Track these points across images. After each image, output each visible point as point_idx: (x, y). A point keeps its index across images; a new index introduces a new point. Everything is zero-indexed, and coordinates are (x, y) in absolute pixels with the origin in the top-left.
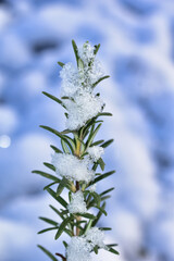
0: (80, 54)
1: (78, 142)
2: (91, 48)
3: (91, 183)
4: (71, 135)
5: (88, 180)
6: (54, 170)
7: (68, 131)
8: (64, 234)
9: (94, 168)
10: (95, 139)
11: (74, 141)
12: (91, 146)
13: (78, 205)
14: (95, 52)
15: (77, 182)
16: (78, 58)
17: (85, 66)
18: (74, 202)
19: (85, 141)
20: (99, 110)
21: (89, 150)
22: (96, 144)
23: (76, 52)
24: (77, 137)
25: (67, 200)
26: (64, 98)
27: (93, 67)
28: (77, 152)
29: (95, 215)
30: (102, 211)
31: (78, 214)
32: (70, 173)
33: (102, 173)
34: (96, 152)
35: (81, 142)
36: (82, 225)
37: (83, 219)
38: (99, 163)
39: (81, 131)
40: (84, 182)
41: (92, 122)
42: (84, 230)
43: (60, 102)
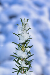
0: (23, 22)
1: (23, 47)
2: (26, 20)
4: (21, 45)
5: (26, 58)
7: (20, 44)
8: (20, 73)
9: (28, 54)
10: (28, 45)
12: (27, 48)
13: (23, 65)
14: (27, 21)
15: (23, 58)
17: (24, 25)
18: (22, 64)
19: (25, 46)
21: (26, 49)
23: (22, 21)
24: (22, 45)
25: (20, 63)
26: (19, 34)
27: (27, 26)
28: (23, 49)
29: (28, 67)
30: (30, 66)
31: (23, 67)
32: (21, 56)
33: (30, 55)
34: (28, 49)
35: (24, 47)
36: (25, 70)
37: (25, 68)
38: (29, 52)
39: (24, 44)
40: (25, 58)
41: (27, 41)
42: (25, 72)
43: (17, 35)
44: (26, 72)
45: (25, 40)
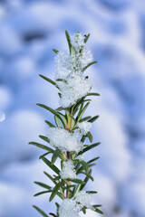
0: (72, 43)
1: (69, 118)
2: (81, 38)
3: (80, 153)
4: (63, 112)
5: (77, 151)
6: (48, 141)
7: (61, 108)
9: (82, 140)
10: (84, 115)
11: (66, 117)
12: (81, 121)
13: (69, 172)
14: (85, 41)
15: (68, 153)
16: (70, 46)
17: (76, 53)
18: (66, 169)
19: (75, 117)
20: (87, 90)
21: (79, 124)
22: (85, 119)
23: (69, 41)
24: (68, 113)
25: (59, 168)
26: (58, 80)
28: (68, 126)
29: (83, 180)
30: (89, 177)
31: (69, 180)
32: (63, 145)
33: (90, 144)
34: (85, 126)
35: (72, 118)
36: (72, 189)
37: (72, 183)
38: (89, 135)
39: (72, 109)
40: (74, 152)
41: (81, 101)
42: (73, 193)
43: (54, 83)
44: (77, 193)
45: (77, 97)
